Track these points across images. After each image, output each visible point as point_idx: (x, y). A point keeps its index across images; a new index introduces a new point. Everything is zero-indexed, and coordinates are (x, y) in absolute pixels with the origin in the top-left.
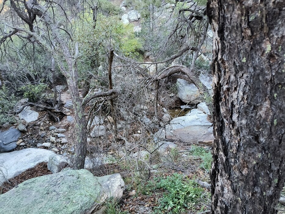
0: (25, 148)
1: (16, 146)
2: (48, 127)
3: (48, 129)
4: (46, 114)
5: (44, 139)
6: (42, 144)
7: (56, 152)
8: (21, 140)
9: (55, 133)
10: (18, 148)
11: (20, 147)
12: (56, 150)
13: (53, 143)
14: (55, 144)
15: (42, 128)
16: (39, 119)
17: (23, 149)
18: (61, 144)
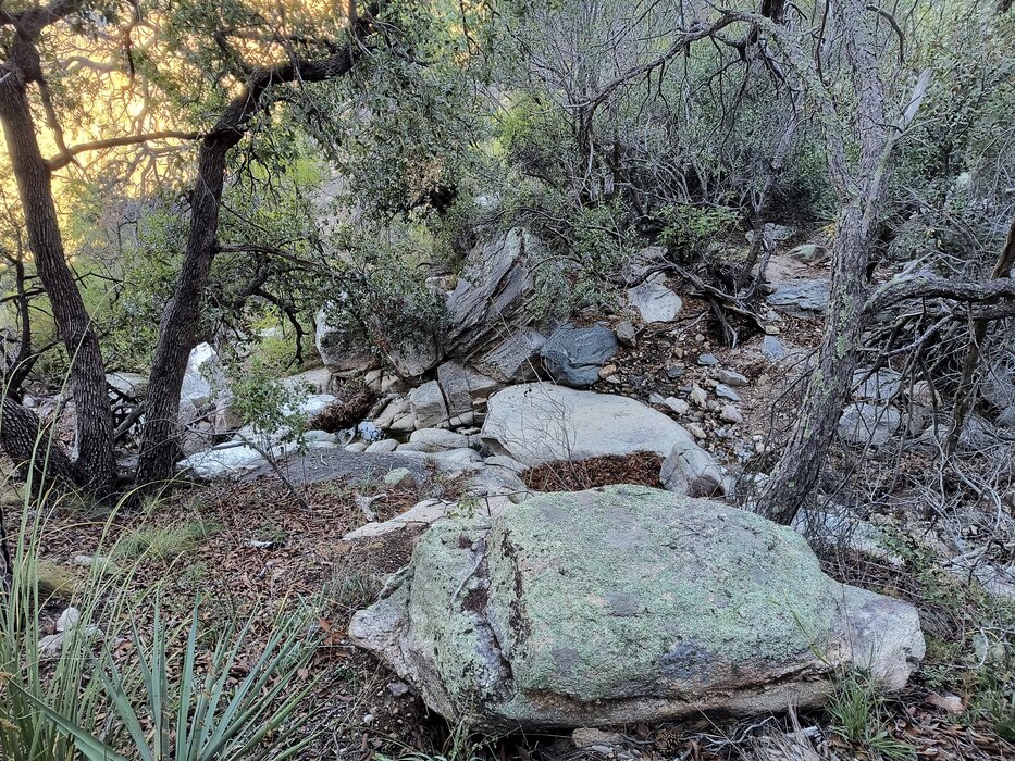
0: (617, 393)
1: (596, 378)
2: (696, 353)
3: (693, 360)
4: (704, 311)
5: (672, 386)
6: (665, 397)
7: (697, 439)
8: (613, 368)
9: (711, 378)
10: (600, 386)
11: (606, 385)
12: (700, 432)
13: (695, 406)
14: (699, 413)
15: (679, 351)
16: (679, 321)
17: (609, 393)
18: (718, 418)
